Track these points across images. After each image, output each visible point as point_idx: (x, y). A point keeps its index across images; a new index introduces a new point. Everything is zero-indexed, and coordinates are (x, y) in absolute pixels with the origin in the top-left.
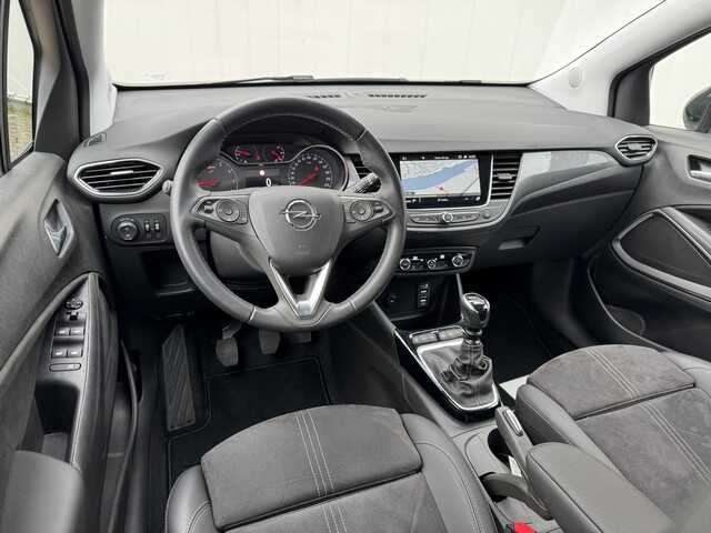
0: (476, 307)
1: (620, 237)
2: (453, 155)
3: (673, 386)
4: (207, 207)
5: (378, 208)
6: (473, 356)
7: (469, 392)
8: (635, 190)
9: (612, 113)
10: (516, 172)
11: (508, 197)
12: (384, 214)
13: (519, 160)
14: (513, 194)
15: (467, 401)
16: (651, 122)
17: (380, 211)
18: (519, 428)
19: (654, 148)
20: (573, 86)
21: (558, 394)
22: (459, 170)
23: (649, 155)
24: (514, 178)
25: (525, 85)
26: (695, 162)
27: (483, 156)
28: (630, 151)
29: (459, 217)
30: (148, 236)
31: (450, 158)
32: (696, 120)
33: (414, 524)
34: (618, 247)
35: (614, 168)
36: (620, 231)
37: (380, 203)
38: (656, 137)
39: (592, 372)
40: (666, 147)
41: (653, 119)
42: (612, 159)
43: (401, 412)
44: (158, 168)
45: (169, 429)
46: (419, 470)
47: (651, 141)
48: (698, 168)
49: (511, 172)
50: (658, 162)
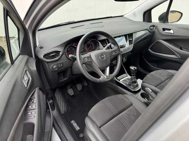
0: (134, 69)
1: (150, 47)
2: (120, 36)
3: (169, 76)
4: (85, 59)
5: (115, 52)
6: (134, 79)
7: (135, 87)
8: (152, 37)
9: (144, 21)
10: (132, 38)
11: (132, 44)
12: (117, 53)
13: (132, 35)
14: (133, 43)
15: (135, 89)
16: (152, 21)
17: (116, 53)
18: (151, 91)
19: (155, 27)
20: (134, 15)
21: (150, 83)
22: (121, 40)
23: (154, 29)
24: (133, 39)
25: (122, 16)
26: (164, 29)
27: (125, 36)
28: (151, 29)
29: (124, 50)
30: (60, 68)
31: (119, 37)
32: (162, 20)
33: (136, 115)
34: (149, 50)
35: (149, 33)
36: (150, 46)
37: (116, 51)
38: (155, 25)
39: (155, 77)
40: (157, 27)
41: (153, 21)
42: (148, 31)
43: (123, 94)
44: (61, 52)
45: (62, 113)
46: (132, 105)
47: (154, 26)
48: (165, 31)
49: (131, 38)
50: (156, 30)
